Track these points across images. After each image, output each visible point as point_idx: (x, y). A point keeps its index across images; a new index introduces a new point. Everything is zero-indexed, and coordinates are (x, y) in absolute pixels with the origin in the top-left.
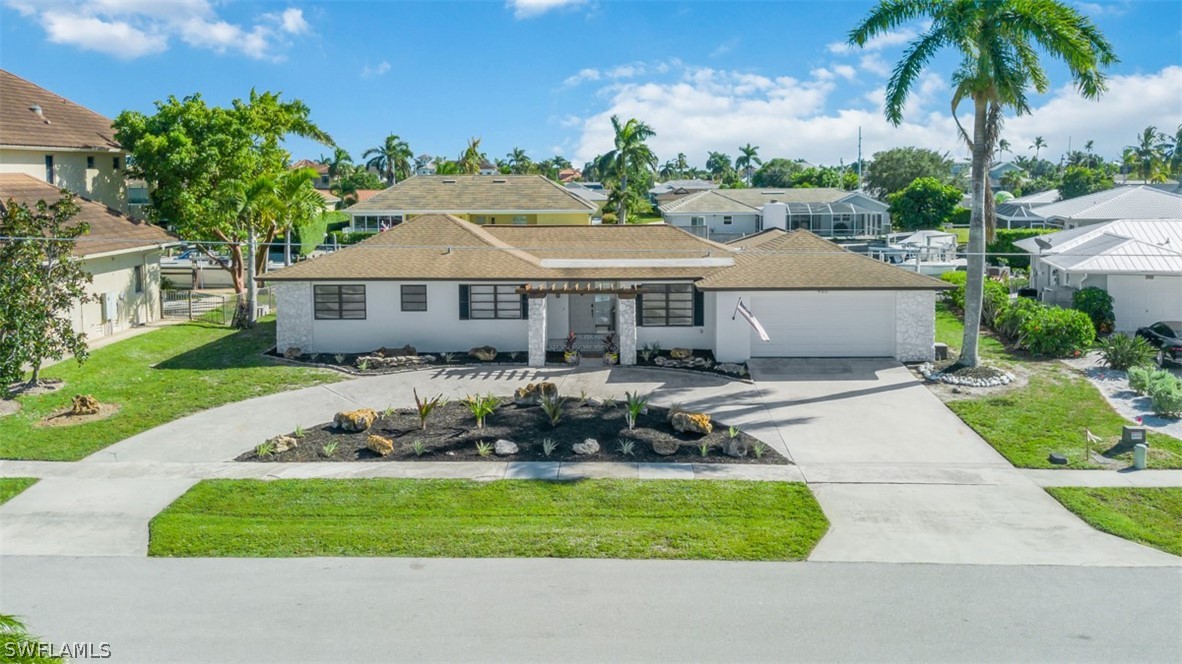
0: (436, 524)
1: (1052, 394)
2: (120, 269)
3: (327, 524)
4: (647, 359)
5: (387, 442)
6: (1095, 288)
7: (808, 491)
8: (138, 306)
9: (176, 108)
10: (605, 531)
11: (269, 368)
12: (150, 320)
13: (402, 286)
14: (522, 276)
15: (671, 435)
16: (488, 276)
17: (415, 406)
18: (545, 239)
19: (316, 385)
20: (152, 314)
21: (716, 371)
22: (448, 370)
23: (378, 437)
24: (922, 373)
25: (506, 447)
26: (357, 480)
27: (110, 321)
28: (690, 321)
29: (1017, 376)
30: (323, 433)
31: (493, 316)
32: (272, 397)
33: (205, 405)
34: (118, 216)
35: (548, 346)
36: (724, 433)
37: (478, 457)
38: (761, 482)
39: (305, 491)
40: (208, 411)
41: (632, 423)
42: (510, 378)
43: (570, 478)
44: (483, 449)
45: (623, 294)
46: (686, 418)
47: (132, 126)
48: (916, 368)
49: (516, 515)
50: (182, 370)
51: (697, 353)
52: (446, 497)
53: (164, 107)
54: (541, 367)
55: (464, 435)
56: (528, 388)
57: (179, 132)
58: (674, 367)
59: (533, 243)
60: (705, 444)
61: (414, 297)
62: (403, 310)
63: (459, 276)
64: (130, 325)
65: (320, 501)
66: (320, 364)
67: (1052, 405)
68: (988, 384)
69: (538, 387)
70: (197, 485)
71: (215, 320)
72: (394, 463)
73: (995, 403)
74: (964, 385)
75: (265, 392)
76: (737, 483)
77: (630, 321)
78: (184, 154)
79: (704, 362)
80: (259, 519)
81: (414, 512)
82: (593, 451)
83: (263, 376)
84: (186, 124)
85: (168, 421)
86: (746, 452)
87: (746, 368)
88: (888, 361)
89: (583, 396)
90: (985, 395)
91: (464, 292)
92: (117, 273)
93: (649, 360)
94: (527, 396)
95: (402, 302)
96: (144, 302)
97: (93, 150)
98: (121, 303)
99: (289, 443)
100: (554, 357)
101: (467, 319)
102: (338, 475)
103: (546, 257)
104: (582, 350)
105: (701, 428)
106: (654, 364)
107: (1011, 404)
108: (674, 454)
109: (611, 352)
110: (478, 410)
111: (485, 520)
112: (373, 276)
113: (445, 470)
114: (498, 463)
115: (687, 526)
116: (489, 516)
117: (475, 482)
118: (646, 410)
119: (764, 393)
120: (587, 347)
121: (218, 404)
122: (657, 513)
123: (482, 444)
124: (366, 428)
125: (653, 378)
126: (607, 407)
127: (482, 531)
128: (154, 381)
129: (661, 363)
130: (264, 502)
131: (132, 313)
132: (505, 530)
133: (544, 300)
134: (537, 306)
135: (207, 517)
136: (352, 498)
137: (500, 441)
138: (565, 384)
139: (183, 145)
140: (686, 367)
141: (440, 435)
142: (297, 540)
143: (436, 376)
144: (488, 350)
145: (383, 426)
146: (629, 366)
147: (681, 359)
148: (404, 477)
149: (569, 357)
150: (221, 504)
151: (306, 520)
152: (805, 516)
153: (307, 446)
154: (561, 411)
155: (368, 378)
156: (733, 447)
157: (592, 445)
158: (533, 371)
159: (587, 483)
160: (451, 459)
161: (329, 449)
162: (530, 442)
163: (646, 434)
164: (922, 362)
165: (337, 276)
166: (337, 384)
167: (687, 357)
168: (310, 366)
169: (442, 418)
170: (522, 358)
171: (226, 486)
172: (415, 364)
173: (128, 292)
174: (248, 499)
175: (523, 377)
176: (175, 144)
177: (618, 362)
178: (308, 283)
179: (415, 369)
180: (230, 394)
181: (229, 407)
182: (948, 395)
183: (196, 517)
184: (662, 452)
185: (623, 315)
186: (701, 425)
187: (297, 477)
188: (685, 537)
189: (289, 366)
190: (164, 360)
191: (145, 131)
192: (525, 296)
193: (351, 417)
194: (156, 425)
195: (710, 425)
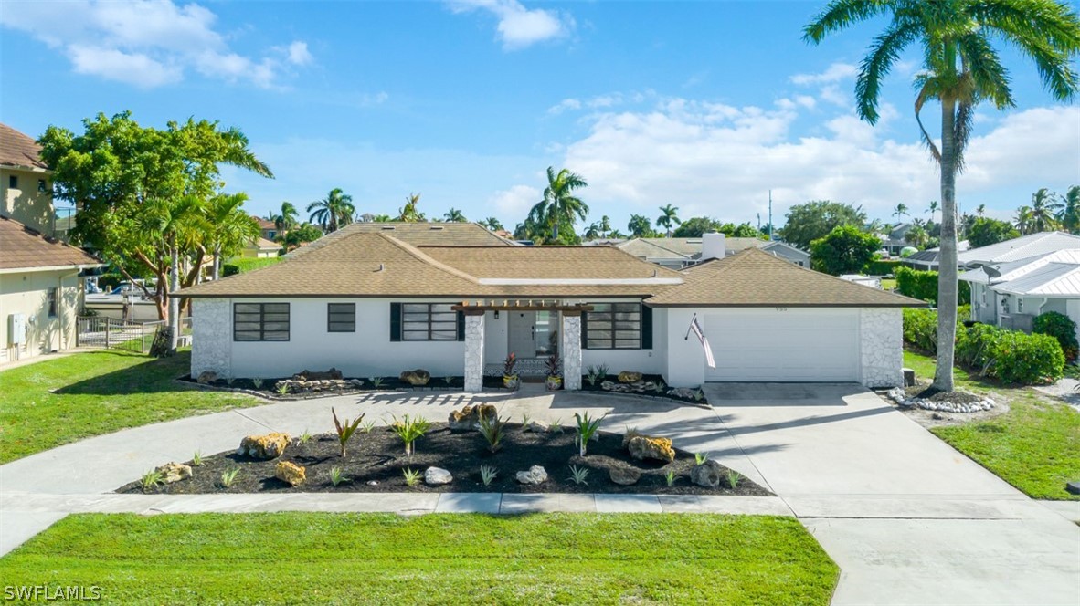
0: (348, 569)
1: (1040, 420)
2: (31, 290)
3: (211, 569)
4: (593, 384)
5: (298, 469)
6: (1055, 313)
7: (802, 527)
8: (50, 332)
9: (104, 125)
10: (561, 578)
11: (178, 393)
12: (63, 346)
13: (329, 304)
14: (459, 292)
15: (629, 462)
16: (422, 293)
17: (335, 431)
18: (482, 260)
19: (227, 410)
20: (66, 340)
21: (669, 396)
22: (376, 395)
23: (288, 463)
24: (893, 399)
25: (438, 475)
26: (257, 515)
27: (16, 345)
28: (637, 344)
29: (996, 402)
30: (226, 461)
31: (427, 337)
32: (176, 422)
33: (98, 431)
34: (35, 235)
35: (485, 371)
36: (689, 460)
37: (404, 487)
38: (743, 516)
39: (191, 527)
40: (99, 437)
41: (583, 450)
42: (444, 402)
43: (514, 511)
44: (411, 477)
45: (568, 311)
46: (645, 441)
47: (57, 143)
48: (885, 394)
49: (450, 557)
50: (82, 395)
51: (646, 378)
52: (366, 534)
53: (92, 125)
54: (478, 392)
55: (389, 463)
56: (464, 411)
57: (105, 149)
58: (623, 391)
59: (470, 262)
60: (670, 472)
61: (342, 317)
62: (329, 331)
63: (390, 293)
64: (40, 351)
65: (207, 540)
66: (236, 389)
67: (1046, 431)
68: (970, 410)
69: (475, 409)
70: (63, 520)
71: (133, 348)
72: (304, 494)
73: (984, 429)
74: (944, 410)
75: (168, 417)
76: (717, 517)
77: (575, 341)
78: (108, 172)
79: (655, 387)
80: (127, 562)
81: (323, 553)
82: (540, 480)
83: (170, 401)
84: (114, 142)
85: (51, 448)
86: (718, 482)
87: (701, 392)
88: (854, 387)
89: (526, 419)
90: (970, 420)
91: (397, 312)
92: (28, 294)
93: (595, 385)
94: (463, 419)
95: (329, 322)
96: (57, 328)
97: (15, 167)
98: (32, 328)
99: (182, 472)
100: (491, 382)
101: (399, 340)
102: (235, 508)
103: (484, 276)
104: (521, 375)
105: (663, 455)
106: (601, 389)
107: (1001, 430)
108: (634, 484)
109: (554, 375)
110: (407, 434)
111: (411, 563)
112: (298, 293)
113: (364, 502)
114: (429, 495)
115: (662, 570)
116: (415, 558)
117: (402, 517)
118: (597, 436)
119: (729, 418)
120: (527, 372)
121: (112, 430)
122: (624, 554)
123: (410, 472)
124: (277, 455)
125: (600, 403)
126: (554, 433)
127: (406, 577)
128: (48, 405)
129: (608, 388)
130: (138, 541)
131: (43, 338)
132: (436, 575)
133: (482, 318)
134: (475, 325)
135: (63, 560)
136: (248, 535)
137: (432, 468)
138: (504, 409)
139: (109, 163)
140: (636, 392)
141: (363, 462)
142: (167, 590)
143: (362, 401)
144: (420, 373)
145: (298, 453)
146: (573, 391)
147: (629, 383)
148: (314, 511)
149: (508, 381)
150: (85, 543)
151: (186, 564)
152: (806, 558)
153: (204, 476)
154: (501, 435)
155: (287, 403)
156: (704, 475)
157: (538, 473)
158: (470, 396)
159: (535, 517)
160: (373, 489)
161: (227, 478)
162: (467, 470)
163: (601, 461)
164: (892, 388)
165: (260, 292)
166: (252, 408)
167: (637, 381)
168: (224, 391)
169: (365, 445)
170: (457, 383)
171: (96, 521)
172: (340, 388)
173: (40, 316)
174: (120, 537)
175: (458, 402)
176: (99, 161)
177: (562, 387)
178: (227, 301)
179: (340, 394)
180: (128, 420)
181: (124, 434)
182: (929, 421)
183: (51, 559)
184: (621, 481)
185: (567, 335)
186: (663, 451)
187: (184, 511)
188: (664, 585)
189: (202, 391)
190: (67, 385)
191: (69, 148)
192: (462, 314)
193: (260, 442)
194: (36, 452)
195: (673, 451)
